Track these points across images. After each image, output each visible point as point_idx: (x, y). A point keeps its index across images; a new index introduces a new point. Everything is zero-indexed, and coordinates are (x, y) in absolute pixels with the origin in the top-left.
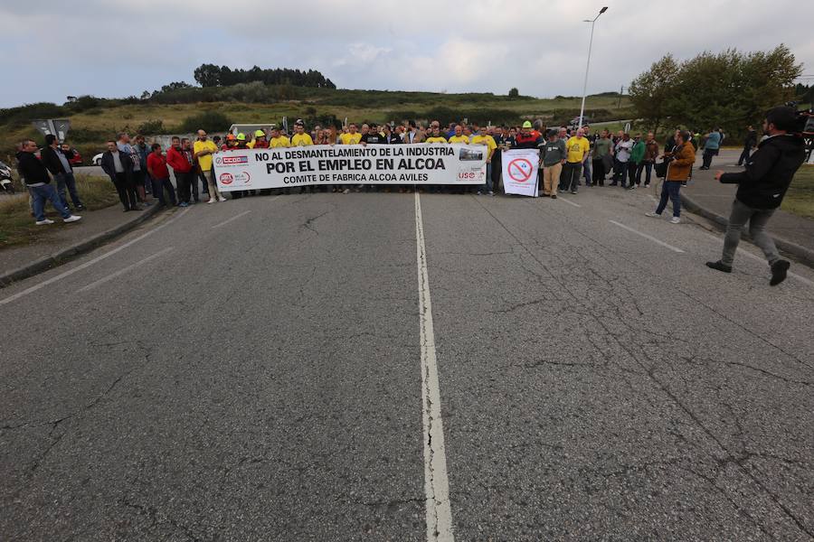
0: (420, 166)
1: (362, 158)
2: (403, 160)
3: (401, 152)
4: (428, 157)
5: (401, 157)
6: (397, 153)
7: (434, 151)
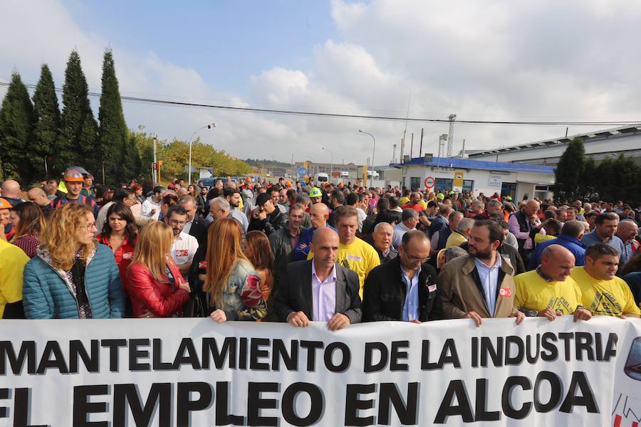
0: (518, 406)
1: (286, 378)
2: (456, 387)
3: (450, 355)
4: (541, 365)
5: (450, 373)
6: (434, 357)
7: (560, 344)
